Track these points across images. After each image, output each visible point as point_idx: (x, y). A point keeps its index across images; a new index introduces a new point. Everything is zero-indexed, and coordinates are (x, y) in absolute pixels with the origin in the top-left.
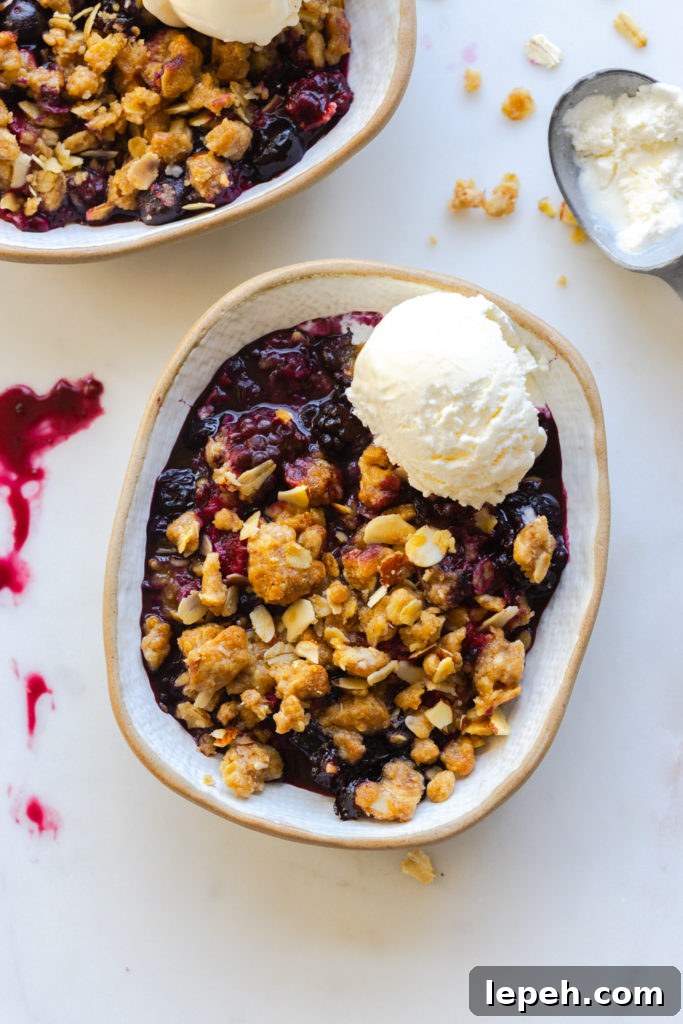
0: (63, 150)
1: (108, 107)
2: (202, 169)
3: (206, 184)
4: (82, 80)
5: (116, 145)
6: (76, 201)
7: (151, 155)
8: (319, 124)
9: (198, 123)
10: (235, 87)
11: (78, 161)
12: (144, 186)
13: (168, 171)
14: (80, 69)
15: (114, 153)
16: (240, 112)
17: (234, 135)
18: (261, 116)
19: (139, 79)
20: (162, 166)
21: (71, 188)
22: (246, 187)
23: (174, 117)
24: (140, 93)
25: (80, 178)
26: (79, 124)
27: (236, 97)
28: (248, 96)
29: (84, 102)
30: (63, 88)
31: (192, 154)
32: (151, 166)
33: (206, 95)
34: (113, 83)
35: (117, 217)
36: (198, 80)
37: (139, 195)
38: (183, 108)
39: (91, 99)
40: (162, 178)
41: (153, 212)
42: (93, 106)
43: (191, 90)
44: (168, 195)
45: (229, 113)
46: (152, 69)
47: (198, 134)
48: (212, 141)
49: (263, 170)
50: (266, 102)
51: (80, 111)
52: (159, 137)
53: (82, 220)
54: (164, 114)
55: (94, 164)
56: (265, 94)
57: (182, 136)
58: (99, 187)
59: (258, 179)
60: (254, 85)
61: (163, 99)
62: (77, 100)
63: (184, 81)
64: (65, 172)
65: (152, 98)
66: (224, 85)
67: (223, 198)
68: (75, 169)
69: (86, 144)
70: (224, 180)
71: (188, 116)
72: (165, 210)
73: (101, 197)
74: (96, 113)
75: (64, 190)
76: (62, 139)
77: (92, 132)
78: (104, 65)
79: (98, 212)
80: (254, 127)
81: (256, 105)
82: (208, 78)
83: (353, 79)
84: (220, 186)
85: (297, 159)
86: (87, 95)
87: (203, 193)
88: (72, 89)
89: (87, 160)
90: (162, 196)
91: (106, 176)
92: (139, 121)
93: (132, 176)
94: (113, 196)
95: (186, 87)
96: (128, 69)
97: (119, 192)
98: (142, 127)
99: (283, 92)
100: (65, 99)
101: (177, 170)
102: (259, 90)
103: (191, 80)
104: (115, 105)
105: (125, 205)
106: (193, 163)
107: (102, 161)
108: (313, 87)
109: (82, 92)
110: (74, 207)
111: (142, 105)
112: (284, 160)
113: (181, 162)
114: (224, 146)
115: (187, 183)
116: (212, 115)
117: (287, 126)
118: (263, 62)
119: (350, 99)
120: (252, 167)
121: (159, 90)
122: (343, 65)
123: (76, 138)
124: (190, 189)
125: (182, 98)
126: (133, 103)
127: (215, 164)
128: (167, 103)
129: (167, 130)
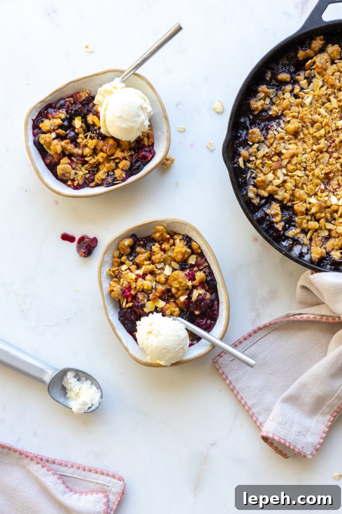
0: (83, 169)
1: (94, 157)
2: (118, 173)
3: (119, 177)
4: (87, 151)
5: (97, 167)
6: (87, 182)
7: (105, 170)
8: (147, 160)
9: (117, 161)
10: (126, 152)
11: (87, 172)
12: (104, 178)
13: (110, 173)
14: (87, 149)
15: (96, 169)
16: (127, 158)
17: (126, 164)
18: (132, 159)
19: (102, 150)
20: (108, 172)
21: (85, 178)
22: (129, 177)
23: (111, 160)
24: (102, 154)
25: (88, 176)
26: (87, 162)
27: (126, 154)
28: (129, 154)
29: (88, 157)
30: (82, 153)
31: (116, 169)
32: (105, 172)
33: (119, 154)
34: (95, 151)
35: (97, 185)
36: (116, 150)
37: (103, 180)
38: (113, 157)
39: (90, 156)
40: (108, 175)
41: (106, 184)
42: (90, 158)
43: (115, 153)
44: (110, 180)
45: (124, 158)
46: (105, 148)
47: (117, 164)
48: (121, 165)
49: (133, 172)
50: (134, 155)
51: (87, 159)
52: (107, 165)
53: (88, 186)
54: (108, 159)
55: (91, 172)
56: (133, 153)
57: (113, 164)
58: (92, 178)
59: (132, 175)
60: (130, 151)
61: (108, 155)
62: (86, 156)
63: (112, 151)
64: (84, 174)
65: (105, 155)
66: (123, 151)
67: (124, 180)
68: (86, 174)
69: (89, 167)
70: (124, 175)
71: (114, 159)
72: (109, 183)
73: (93, 180)
74: (91, 159)
76: (83, 166)
77: (90, 164)
78: (93, 147)
79: (93, 184)
80: (131, 162)
81: (131, 156)
82: (119, 149)
83: (155, 148)
84: (123, 177)
85: (142, 169)
86: (88, 155)
87: (119, 179)
88: (85, 153)
89: (89, 171)
90: (109, 180)
91: (94, 175)
92: (102, 161)
93: (101, 175)
94: (96, 180)
95: (113, 152)
96: (99, 148)
97: (98, 179)
98: (103, 163)
99: (138, 152)
100: (83, 156)
101: (112, 173)
102: (132, 152)
103: (115, 150)
104: (96, 157)
105: (99, 182)
106: (116, 171)
107: (93, 171)
108: (145, 151)
109: (87, 154)
110: (87, 183)
111: (103, 157)
112: (139, 170)
113: (113, 171)
114: (123, 167)
115: (115, 176)
116: (120, 159)
117: (139, 161)
118: (133, 145)
119: (155, 154)
120: (131, 172)
121: (106, 153)
122: (153, 145)
123: (86, 166)
124: (115, 178)
125: (112, 155)
126: (100, 157)
127: (121, 171)
128: (109, 156)
129: (109, 163)
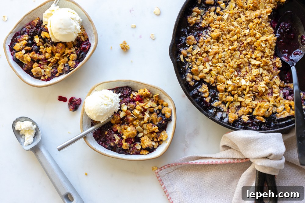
0: (48, 67)
1: (53, 58)
2: (71, 63)
3: (72, 65)
4: (47, 55)
5: (57, 63)
6: (53, 74)
7: (62, 63)
8: (87, 50)
9: (68, 56)
10: (72, 48)
11: (51, 68)
12: (63, 69)
13: (65, 65)
14: (47, 54)
15: (57, 65)
16: (74, 52)
17: (74, 56)
18: (77, 52)
19: (56, 52)
20: (64, 64)
22: (79, 63)
23: (64, 56)
24: (57, 54)
25: (53, 70)
26: (49, 62)
28: (74, 49)
29: (49, 59)
30: (45, 57)
31: (69, 61)
32: (62, 65)
33: (68, 51)
34: (53, 54)
35: (61, 74)
36: (65, 49)
37: (63, 70)
38: (65, 54)
39: (50, 58)
40: (65, 66)
41: (65, 72)
42: (51, 59)
43: (65, 51)
44: (67, 69)
45: (72, 53)
46: (58, 50)
47: (68, 57)
48: (70, 58)
49: (80, 60)
50: (77, 49)
51: (49, 60)
52: (62, 60)
53: (55, 77)
55: (54, 67)
56: (77, 48)
57: (66, 59)
58: (56, 71)
60: (75, 47)
61: (61, 54)
62: (48, 59)
63: (63, 50)
65: (59, 54)
66: (70, 49)
67: (75, 67)
68: (51, 69)
69: (52, 65)
70: (74, 64)
71: (66, 55)
72: (67, 71)
73: (57, 72)
74: (51, 60)
75: (51, 73)
76: (48, 65)
77: (52, 63)
78: (50, 52)
79: (57, 75)
80: (77, 54)
81: (76, 50)
82: (67, 48)
83: (90, 41)
84: (74, 65)
85: (85, 56)
86: (49, 57)
87: (72, 67)
88: (46, 57)
89: (53, 67)
90: (66, 69)
91: (57, 69)
92: (58, 59)
93: (60, 68)
94: (59, 72)
95: (64, 51)
96: (54, 51)
98: (59, 59)
99: (80, 47)
100: (46, 59)
101: (67, 64)
102: (76, 48)
103: (64, 50)
104: (54, 57)
105: (61, 72)
106: (69, 63)
107: (56, 67)
108: (84, 44)
109: (48, 57)
111: (58, 56)
112: (83, 57)
113: (67, 63)
114: (73, 58)
115: (69, 66)
116: (69, 54)
117: (82, 52)
118: (75, 43)
119: (90, 45)
121: (60, 53)
122: (88, 39)
123: (50, 64)
124: (70, 67)
125: (64, 53)
126: (57, 56)
127: (72, 62)
128: (62, 55)
129: (63, 59)
